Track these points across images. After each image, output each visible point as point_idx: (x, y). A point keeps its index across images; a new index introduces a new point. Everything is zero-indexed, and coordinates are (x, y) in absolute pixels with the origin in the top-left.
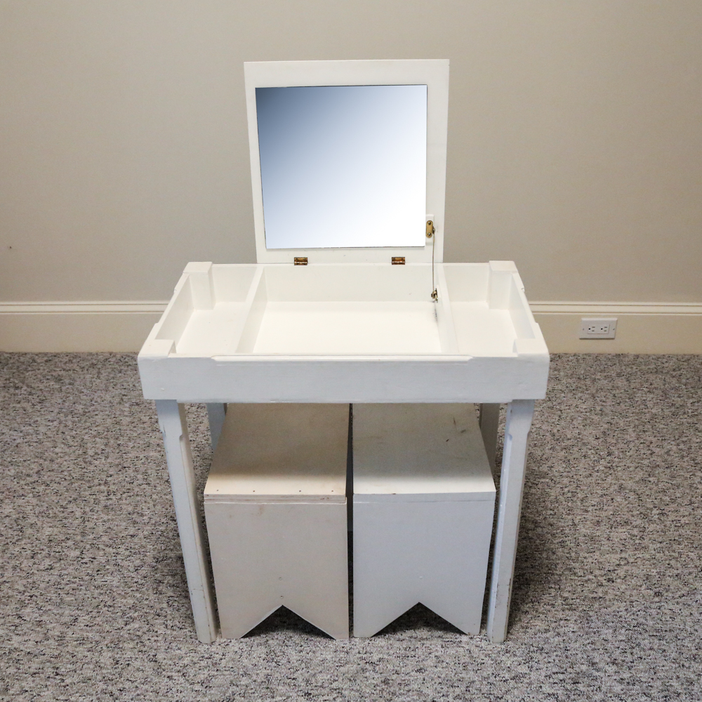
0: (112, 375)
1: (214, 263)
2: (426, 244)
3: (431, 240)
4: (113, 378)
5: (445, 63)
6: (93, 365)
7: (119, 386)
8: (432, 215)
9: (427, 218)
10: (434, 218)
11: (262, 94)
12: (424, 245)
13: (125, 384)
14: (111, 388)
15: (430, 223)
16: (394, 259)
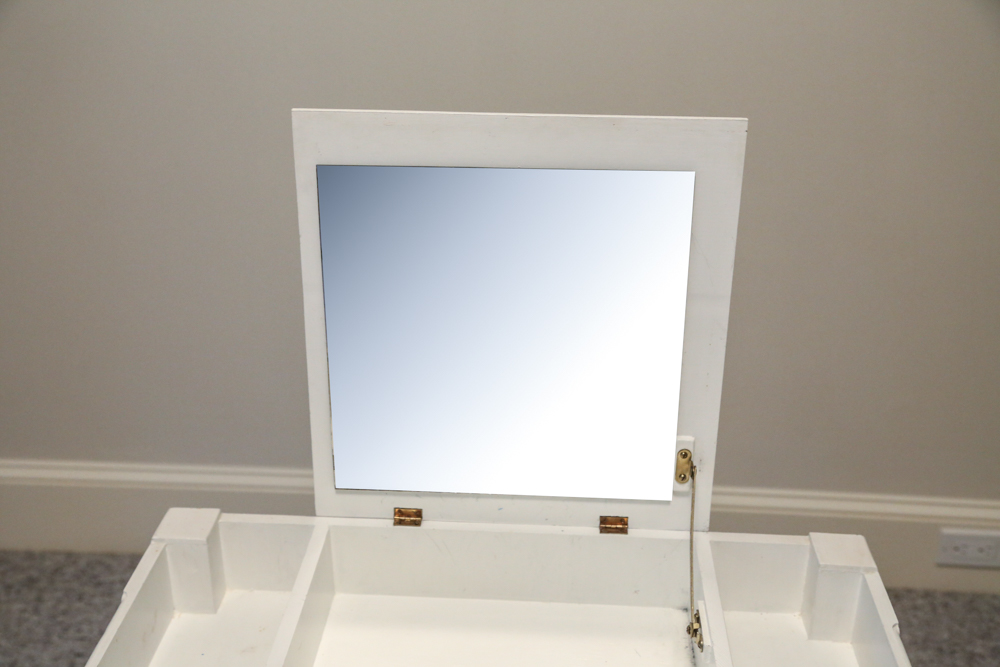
0: (62, 607)
1: (224, 510)
2: (675, 493)
3: (686, 487)
4: (65, 613)
5: (740, 123)
6: (31, 582)
7: (72, 633)
8: (690, 438)
9: (678, 443)
10: (694, 443)
11: (329, 176)
12: (669, 497)
13: (85, 628)
14: (55, 638)
15: (684, 454)
16: (604, 520)
